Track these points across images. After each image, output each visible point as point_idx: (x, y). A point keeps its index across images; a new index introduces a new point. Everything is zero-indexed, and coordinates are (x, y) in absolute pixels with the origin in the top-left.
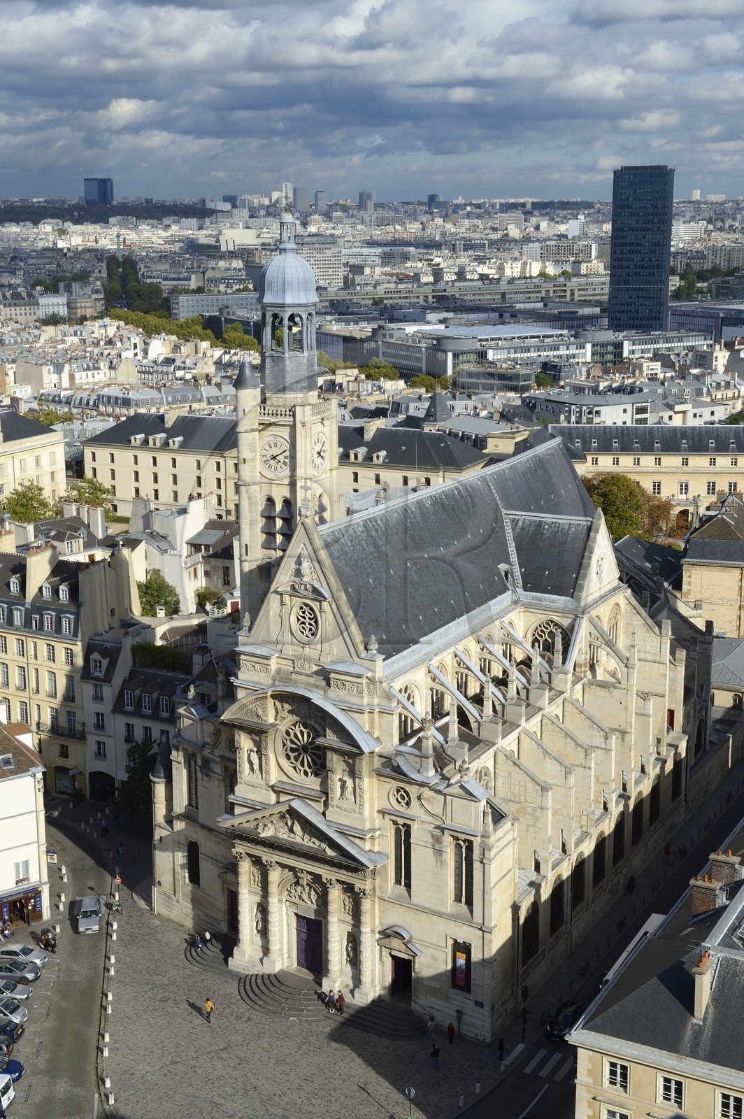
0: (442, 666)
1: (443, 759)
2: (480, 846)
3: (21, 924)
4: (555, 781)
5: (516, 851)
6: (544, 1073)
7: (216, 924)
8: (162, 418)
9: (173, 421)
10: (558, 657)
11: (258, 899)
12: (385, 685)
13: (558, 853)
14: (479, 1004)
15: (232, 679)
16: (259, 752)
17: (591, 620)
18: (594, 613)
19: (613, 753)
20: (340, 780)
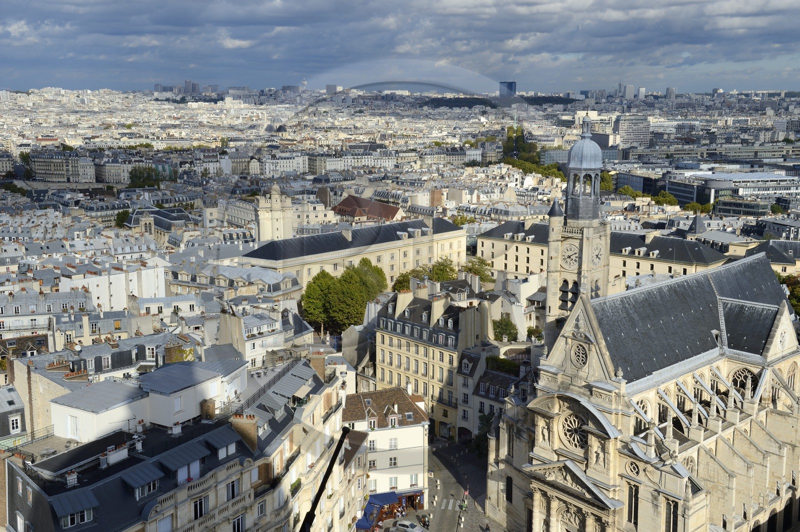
0: (666, 392)
1: (662, 448)
2: (683, 506)
3: (412, 510)
4: (740, 472)
5: (708, 512)
9: (530, 226)
10: (748, 393)
11: (544, 517)
12: (626, 398)
13: (740, 518)
15: (535, 384)
16: (548, 429)
17: (774, 371)
18: (776, 367)
19: (785, 459)
20: (596, 452)
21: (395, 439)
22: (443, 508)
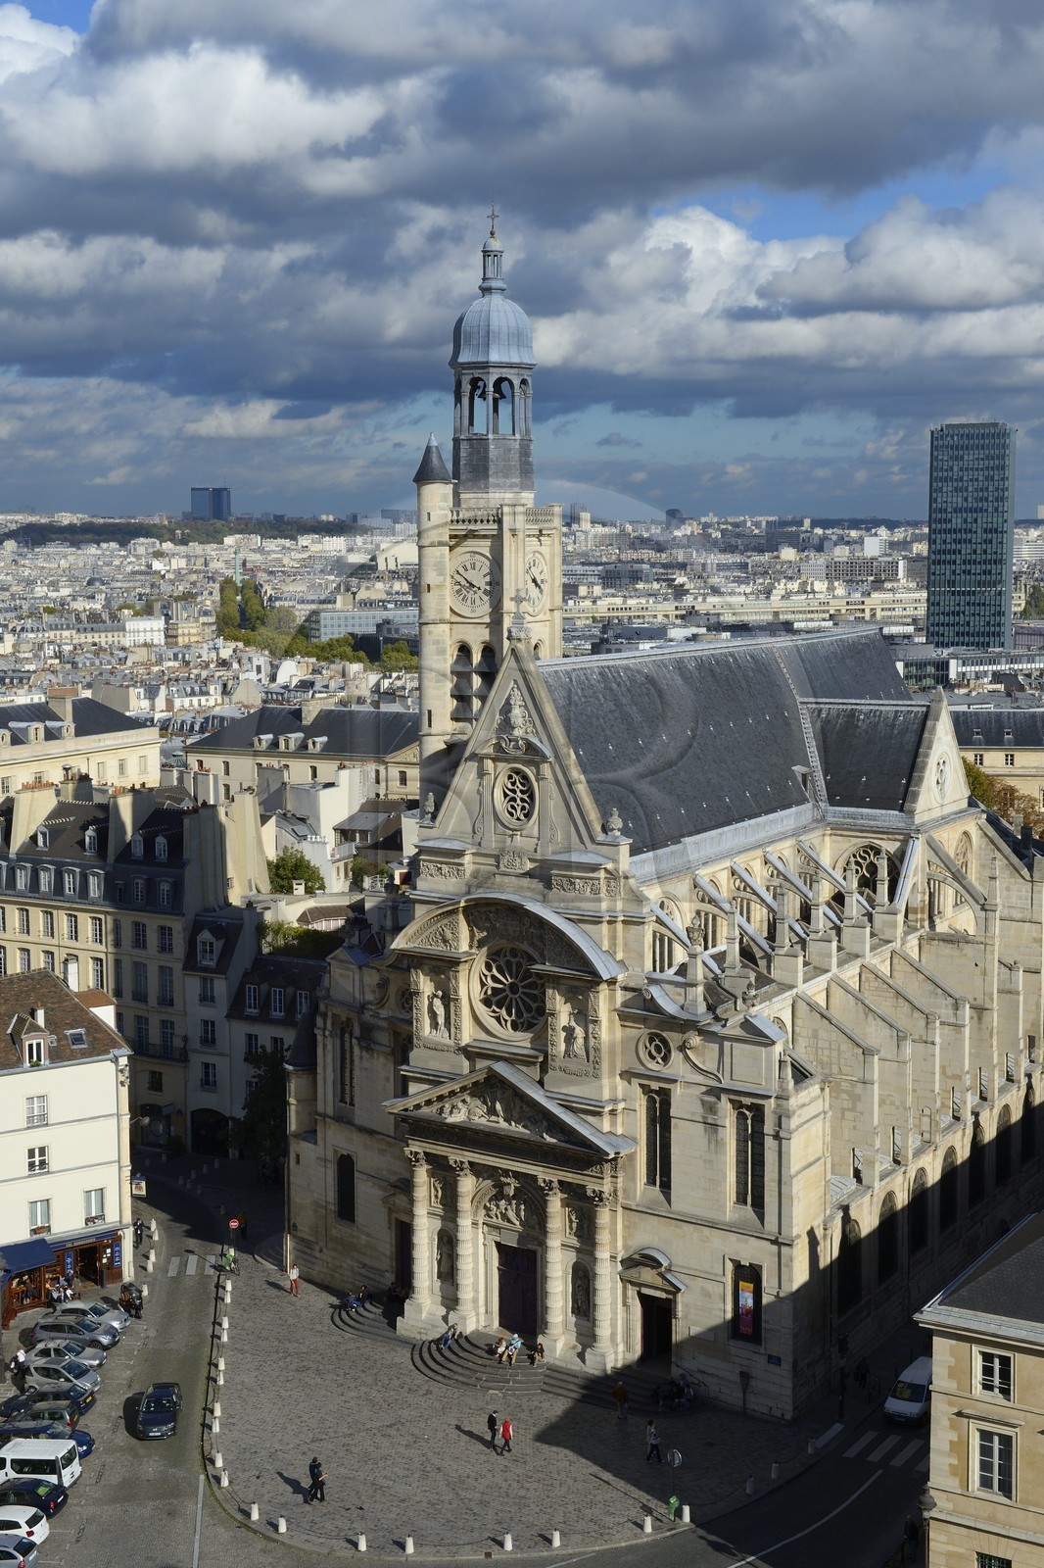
1: (718, 995)
2: (775, 1112)
3: (91, 1286)
4: (882, 1046)
5: (828, 1133)
6: (875, 1457)
7: (378, 1278)
8: (297, 714)
9: (314, 715)
10: (883, 889)
11: (440, 1224)
12: (632, 883)
13: (886, 1161)
14: (774, 1360)
15: (409, 894)
17: (929, 844)
18: (933, 835)
19: (967, 1030)
20: (564, 1029)
21: (42, 1097)
22: (172, 1273)
